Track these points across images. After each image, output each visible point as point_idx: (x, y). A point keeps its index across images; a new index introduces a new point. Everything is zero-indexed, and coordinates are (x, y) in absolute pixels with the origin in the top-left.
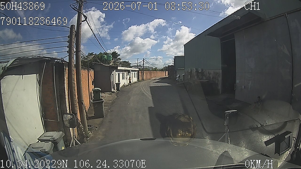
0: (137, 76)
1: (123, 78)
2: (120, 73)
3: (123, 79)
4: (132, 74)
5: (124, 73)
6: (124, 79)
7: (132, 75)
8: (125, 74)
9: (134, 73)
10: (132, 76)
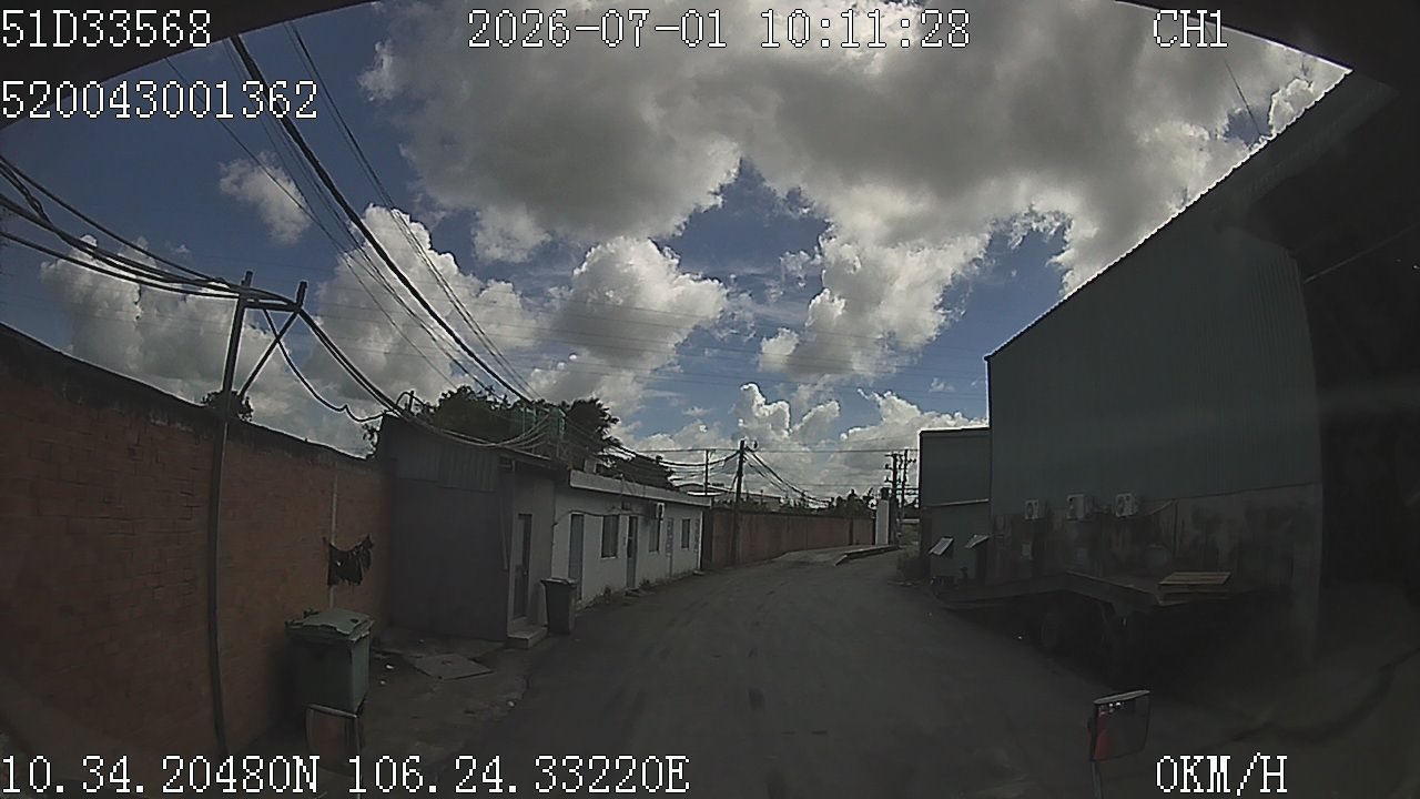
0: (697, 540)
1: (609, 549)
2: (586, 516)
3: (603, 556)
4: (671, 524)
5: (618, 516)
6: (615, 555)
7: (670, 533)
8: (624, 523)
9: (684, 521)
10: (670, 541)
